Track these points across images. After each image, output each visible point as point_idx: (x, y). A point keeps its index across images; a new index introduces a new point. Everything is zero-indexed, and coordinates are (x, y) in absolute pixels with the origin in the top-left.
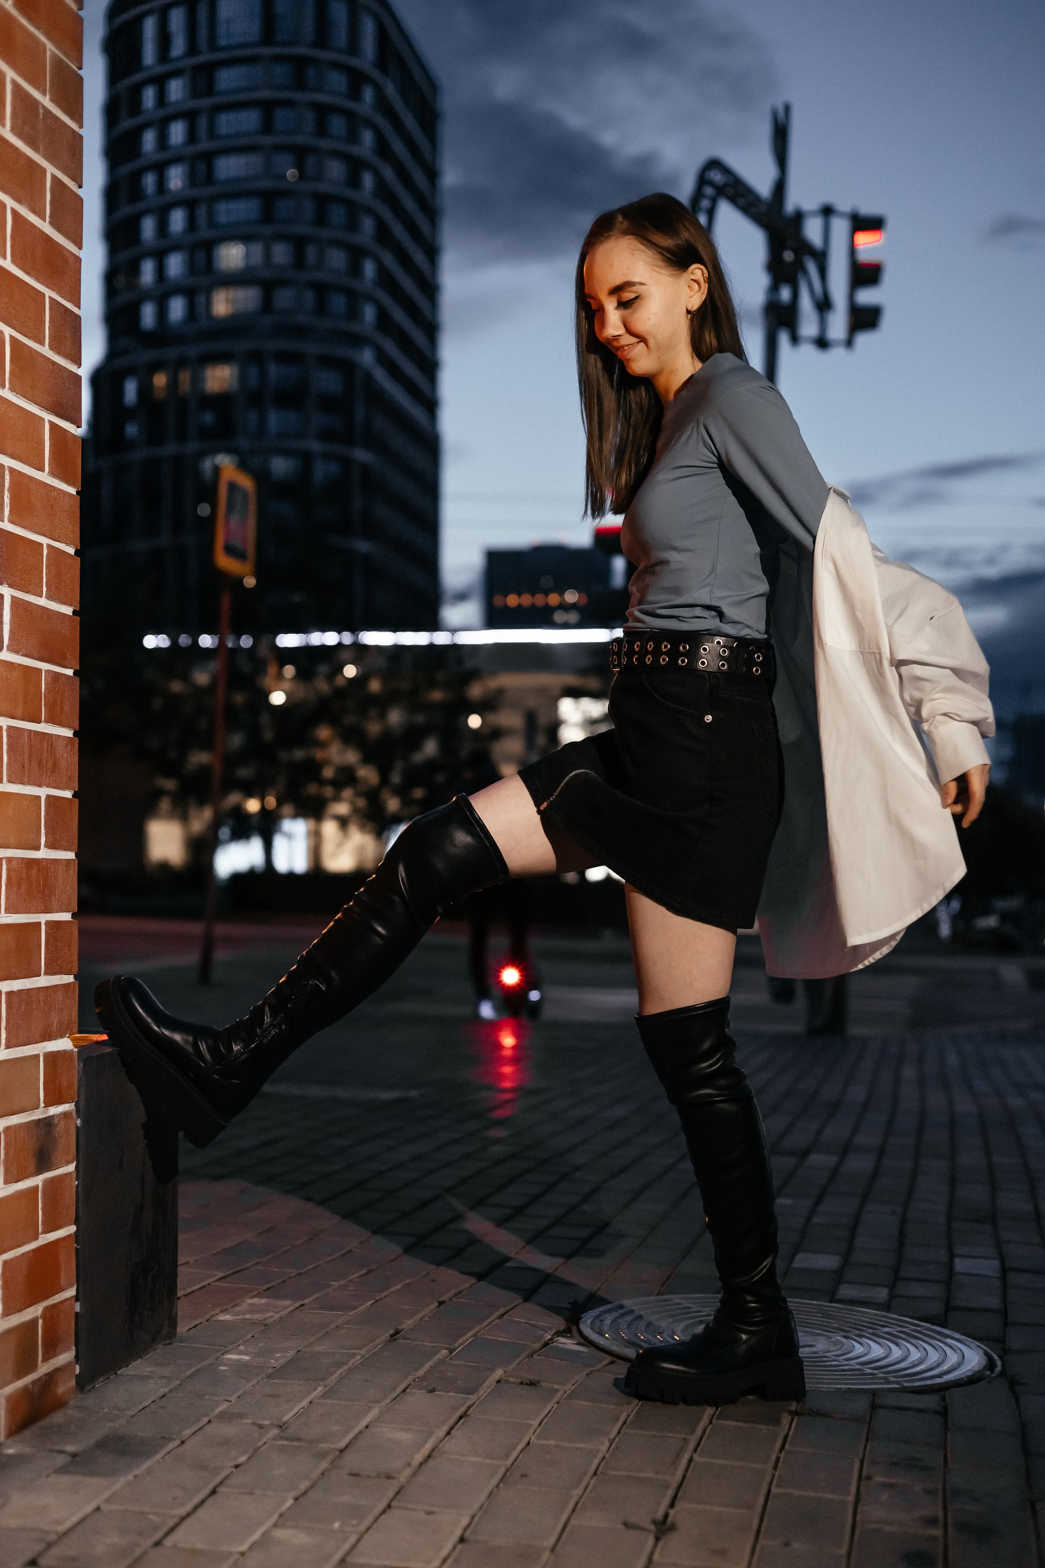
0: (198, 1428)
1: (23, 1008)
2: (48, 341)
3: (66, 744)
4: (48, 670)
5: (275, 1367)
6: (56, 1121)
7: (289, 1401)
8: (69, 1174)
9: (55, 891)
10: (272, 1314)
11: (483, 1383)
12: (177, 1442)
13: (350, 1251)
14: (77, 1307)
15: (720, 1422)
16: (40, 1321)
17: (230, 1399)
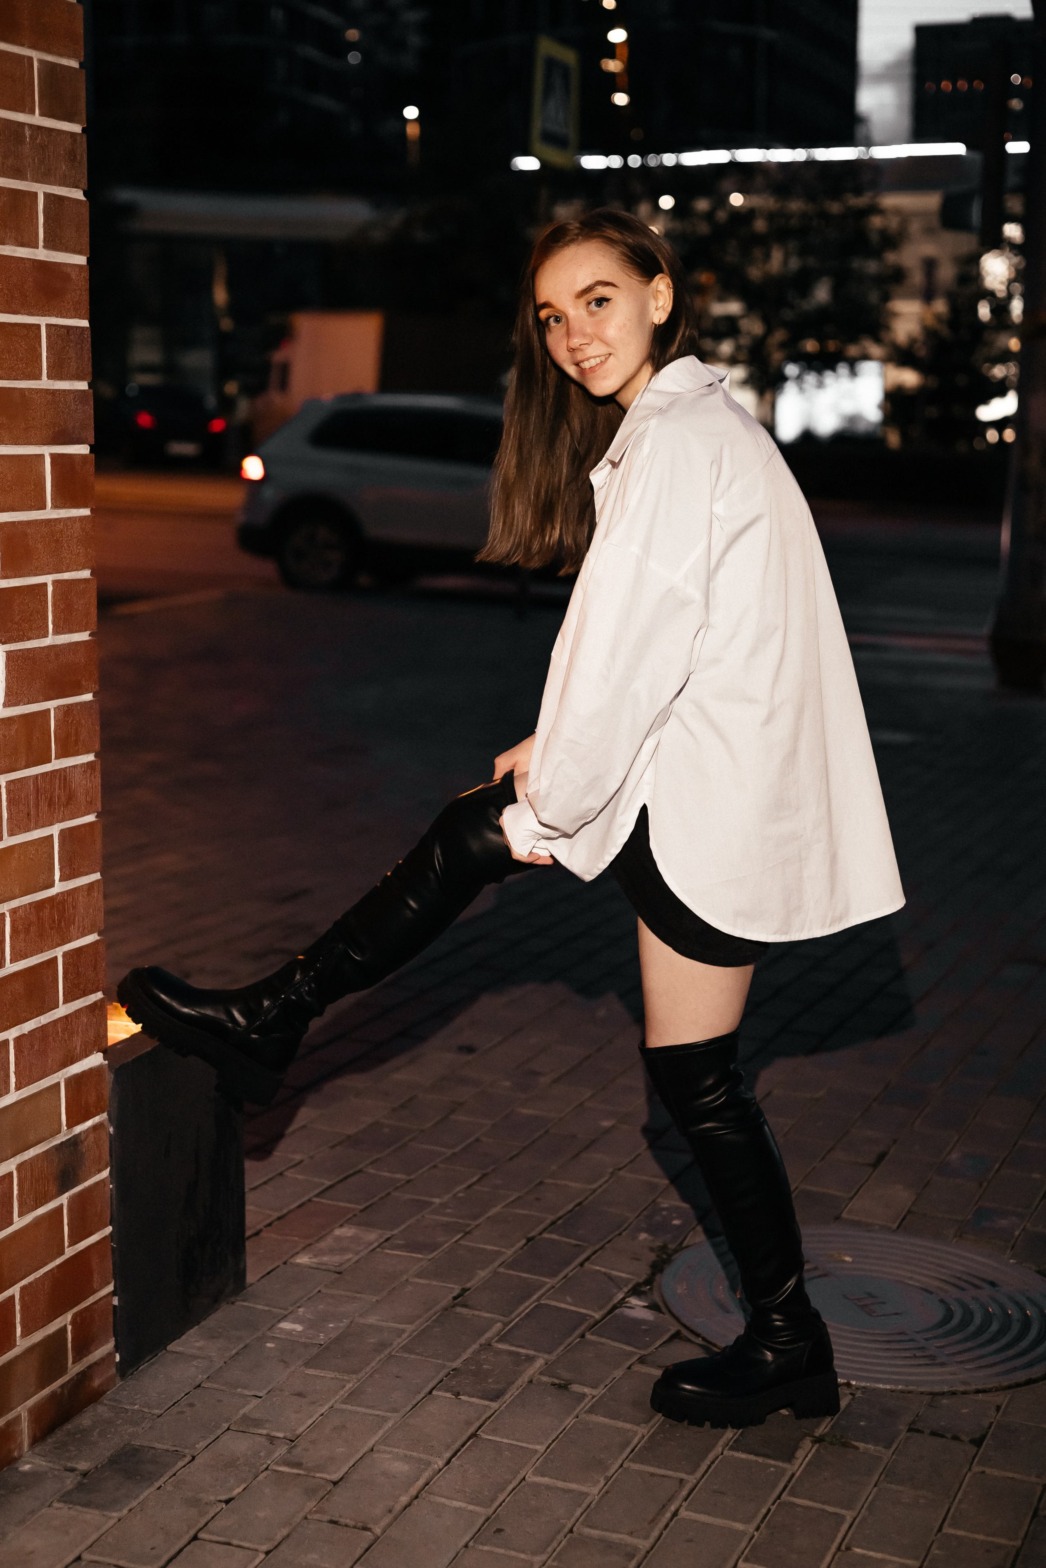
0: (215, 1437)
1: (36, 1047)
2: (46, 371)
3: (84, 771)
4: (58, 706)
5: (321, 1345)
6: (83, 1137)
7: (314, 1403)
8: (103, 1181)
9: (74, 919)
10: (350, 1256)
11: (513, 1383)
12: (188, 1458)
13: (477, 1140)
14: (115, 1301)
15: (731, 1453)
16: (69, 1328)
17: (260, 1394)
